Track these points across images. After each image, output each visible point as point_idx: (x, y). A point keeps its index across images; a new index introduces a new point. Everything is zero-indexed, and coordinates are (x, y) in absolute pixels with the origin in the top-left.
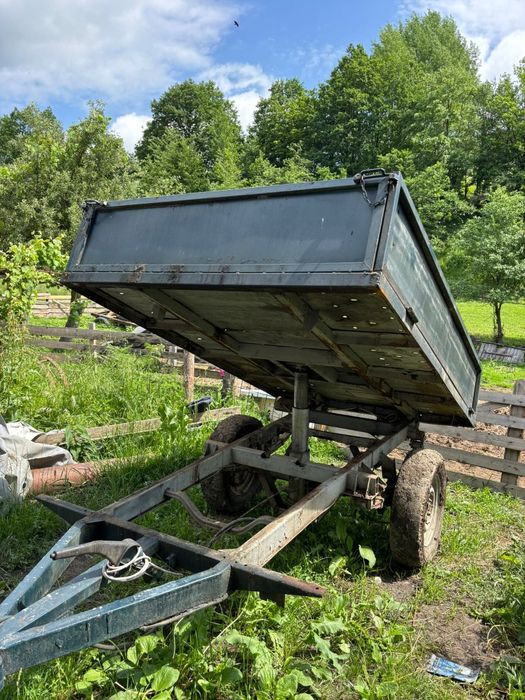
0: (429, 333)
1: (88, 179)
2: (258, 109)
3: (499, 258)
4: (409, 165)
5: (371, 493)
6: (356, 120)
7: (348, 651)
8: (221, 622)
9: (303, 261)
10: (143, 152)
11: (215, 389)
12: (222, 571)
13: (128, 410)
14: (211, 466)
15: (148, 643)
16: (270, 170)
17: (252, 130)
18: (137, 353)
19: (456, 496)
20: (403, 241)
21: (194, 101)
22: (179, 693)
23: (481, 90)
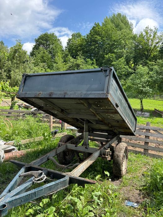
0: (122, 110)
1: (17, 64)
2: (68, 41)
3: (141, 86)
4: (114, 58)
5: (107, 156)
6: (98, 45)
7: (102, 200)
8: (66, 194)
9: (87, 91)
10: (32, 54)
11: (59, 127)
12: (67, 178)
13: (32, 135)
14: (61, 150)
15: (46, 201)
16: (72, 60)
17: (66, 48)
18: (34, 117)
19: (131, 156)
20: (114, 85)
21: (48, 39)
22: (56, 214)
23: (134, 36)
